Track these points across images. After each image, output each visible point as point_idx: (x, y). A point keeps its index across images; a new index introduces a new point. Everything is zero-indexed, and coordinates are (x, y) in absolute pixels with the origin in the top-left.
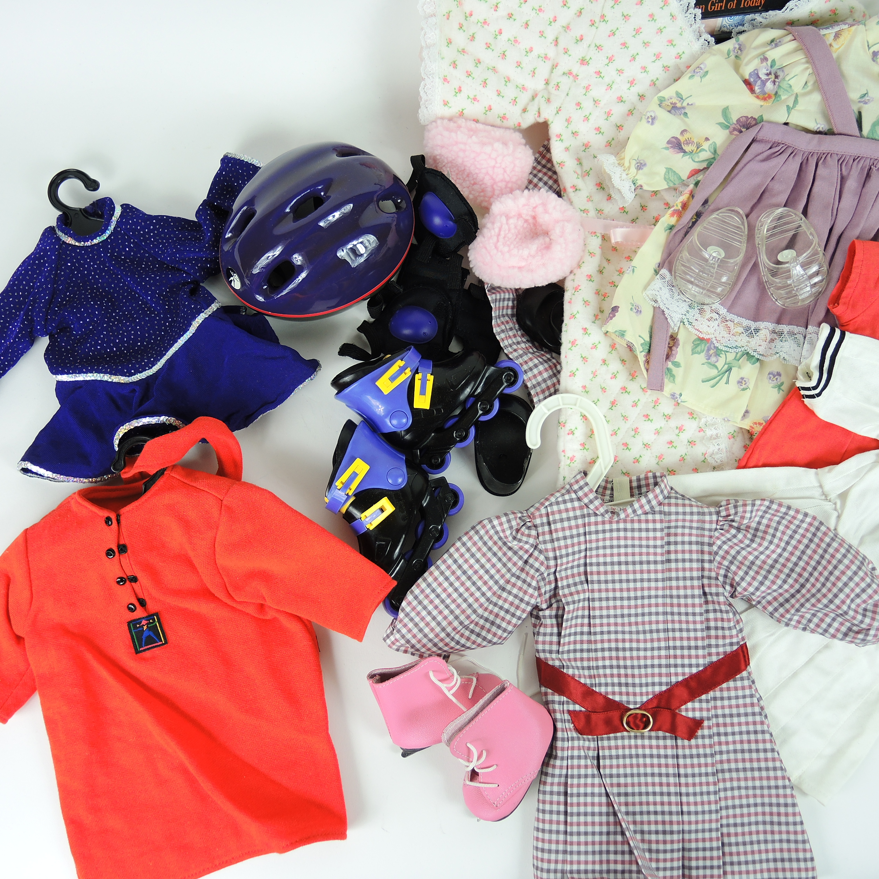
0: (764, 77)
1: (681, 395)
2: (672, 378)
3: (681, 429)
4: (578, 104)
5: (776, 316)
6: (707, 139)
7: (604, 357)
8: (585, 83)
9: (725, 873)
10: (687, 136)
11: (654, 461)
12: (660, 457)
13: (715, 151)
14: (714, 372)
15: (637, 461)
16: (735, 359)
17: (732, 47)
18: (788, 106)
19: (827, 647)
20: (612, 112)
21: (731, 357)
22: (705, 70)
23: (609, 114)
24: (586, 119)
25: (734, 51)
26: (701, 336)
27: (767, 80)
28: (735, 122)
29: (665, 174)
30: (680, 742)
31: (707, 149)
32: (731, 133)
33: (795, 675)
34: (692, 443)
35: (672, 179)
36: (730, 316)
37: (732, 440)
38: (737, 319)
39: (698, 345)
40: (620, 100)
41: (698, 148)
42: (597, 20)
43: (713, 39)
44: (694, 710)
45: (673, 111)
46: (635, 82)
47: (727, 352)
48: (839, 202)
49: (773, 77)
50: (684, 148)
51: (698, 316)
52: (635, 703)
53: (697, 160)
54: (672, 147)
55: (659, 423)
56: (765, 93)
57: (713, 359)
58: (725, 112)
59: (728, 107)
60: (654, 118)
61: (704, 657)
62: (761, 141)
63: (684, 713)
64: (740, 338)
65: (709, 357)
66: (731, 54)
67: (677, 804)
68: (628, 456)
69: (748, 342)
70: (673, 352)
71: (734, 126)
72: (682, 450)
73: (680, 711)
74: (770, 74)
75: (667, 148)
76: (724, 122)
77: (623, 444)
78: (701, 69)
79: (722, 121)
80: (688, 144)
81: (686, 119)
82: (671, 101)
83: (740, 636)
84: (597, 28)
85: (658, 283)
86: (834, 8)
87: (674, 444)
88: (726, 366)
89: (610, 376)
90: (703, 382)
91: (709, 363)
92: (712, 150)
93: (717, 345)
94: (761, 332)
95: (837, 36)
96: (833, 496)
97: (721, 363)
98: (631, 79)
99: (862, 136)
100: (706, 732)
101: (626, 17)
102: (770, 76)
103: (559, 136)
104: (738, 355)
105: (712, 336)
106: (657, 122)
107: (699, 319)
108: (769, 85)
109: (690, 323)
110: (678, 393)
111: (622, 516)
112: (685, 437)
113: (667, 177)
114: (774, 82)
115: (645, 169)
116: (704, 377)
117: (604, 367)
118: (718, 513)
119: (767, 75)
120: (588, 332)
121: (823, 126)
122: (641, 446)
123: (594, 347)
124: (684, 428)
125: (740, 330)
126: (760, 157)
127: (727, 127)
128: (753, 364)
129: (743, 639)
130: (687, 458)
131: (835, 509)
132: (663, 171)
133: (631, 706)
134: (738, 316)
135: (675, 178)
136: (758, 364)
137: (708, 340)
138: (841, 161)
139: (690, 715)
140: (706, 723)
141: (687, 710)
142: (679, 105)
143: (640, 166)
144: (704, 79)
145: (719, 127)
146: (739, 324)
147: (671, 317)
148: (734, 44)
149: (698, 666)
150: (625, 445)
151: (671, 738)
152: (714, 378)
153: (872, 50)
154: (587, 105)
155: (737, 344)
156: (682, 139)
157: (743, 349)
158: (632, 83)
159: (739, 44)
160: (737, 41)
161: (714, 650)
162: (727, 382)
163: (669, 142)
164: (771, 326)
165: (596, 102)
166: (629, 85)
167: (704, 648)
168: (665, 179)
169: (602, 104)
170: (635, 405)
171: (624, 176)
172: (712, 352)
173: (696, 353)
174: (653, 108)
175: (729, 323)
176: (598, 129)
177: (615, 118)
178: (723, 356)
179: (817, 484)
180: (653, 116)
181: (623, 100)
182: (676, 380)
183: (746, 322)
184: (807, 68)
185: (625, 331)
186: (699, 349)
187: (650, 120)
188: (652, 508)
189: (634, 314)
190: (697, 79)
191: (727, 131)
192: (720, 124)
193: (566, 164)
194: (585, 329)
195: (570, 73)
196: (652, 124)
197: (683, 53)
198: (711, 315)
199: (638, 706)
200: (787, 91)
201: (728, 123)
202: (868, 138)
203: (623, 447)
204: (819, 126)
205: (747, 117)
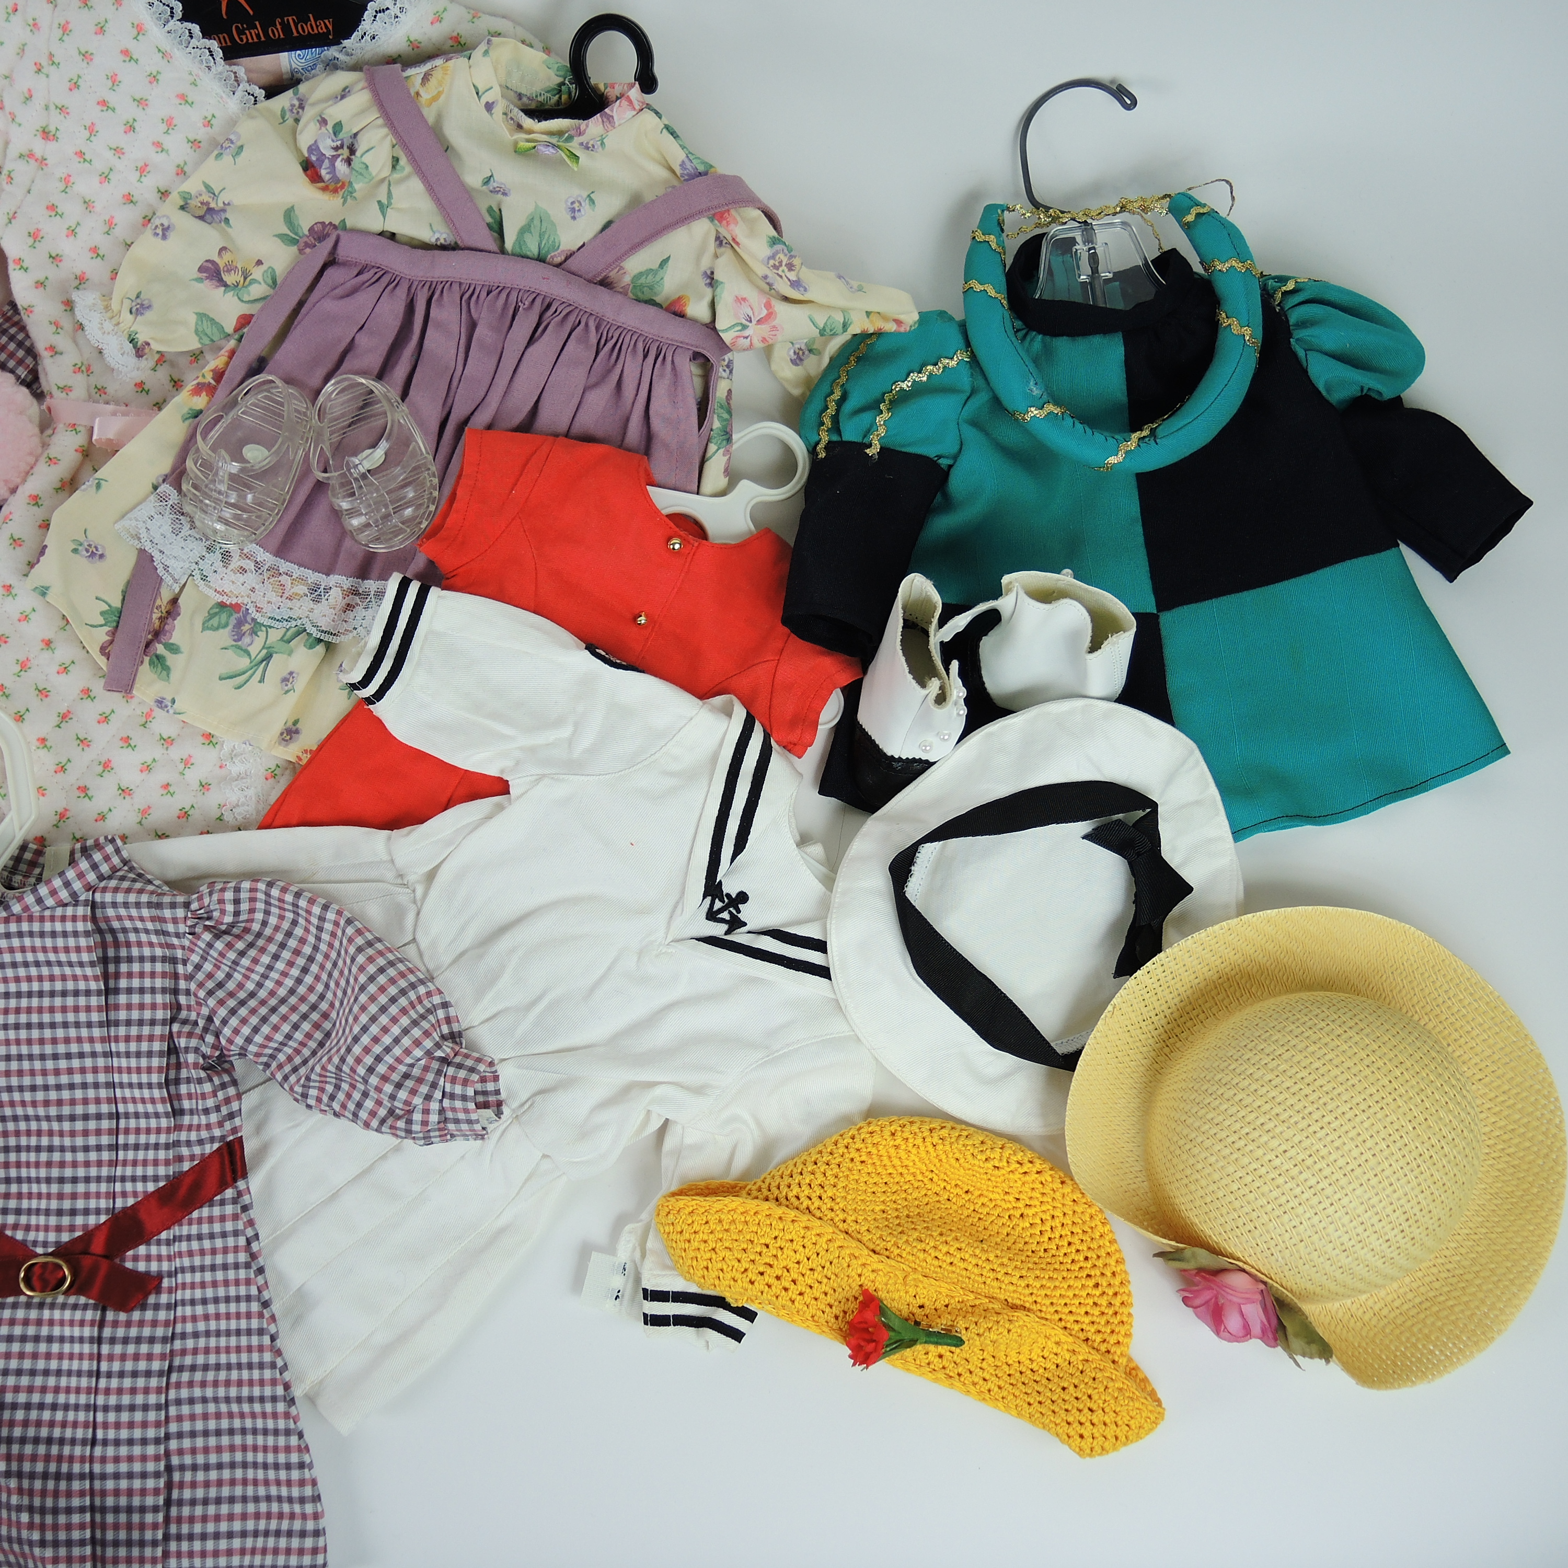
0: (329, 153)
1: (173, 701)
2: (164, 673)
3: (187, 762)
4: (52, 208)
5: (355, 564)
6: (259, 263)
7: (49, 635)
8: (61, 172)
9: (166, 1555)
10: (227, 257)
11: (134, 818)
12: (145, 812)
13: (274, 282)
14: (244, 662)
15: (102, 817)
16: (282, 639)
17: (287, 106)
18: (379, 202)
19: (397, 1149)
20: (115, 221)
21: (275, 636)
22: (239, 144)
23: (110, 224)
24: (72, 232)
25: (291, 111)
26: (224, 599)
27: (335, 157)
28: (307, 233)
29: (197, 324)
30: (110, 1315)
31: (260, 279)
32: (301, 251)
33: (334, 1196)
34: (204, 786)
35: (209, 332)
36: (284, 566)
37: (271, 781)
38: (297, 571)
39: (216, 614)
40: (129, 199)
41: (245, 279)
42: (44, 62)
43: (263, 92)
44: (148, 1258)
45: (208, 217)
46: (148, 169)
47: (271, 627)
48: (465, 365)
49: (345, 152)
50: (225, 278)
51: (219, 565)
52: (45, 1244)
53: (246, 298)
54: (207, 278)
55: (148, 751)
56: (338, 181)
57: (247, 639)
58: (289, 215)
59: (293, 207)
60: (169, 227)
61: (167, 1163)
62: (345, 264)
63: (129, 1265)
64: (298, 604)
65: (239, 636)
66: (288, 115)
67: (86, 1425)
68: (85, 810)
69: (312, 610)
70: (167, 627)
71: (305, 239)
72: (182, 799)
73: (123, 1260)
74: (342, 147)
75: (199, 280)
76: (289, 232)
77: (79, 788)
78: (232, 142)
79: (285, 230)
80: (229, 271)
81: (229, 230)
82: (201, 199)
83: (228, 1126)
84: (47, 76)
85: (151, 506)
86: (455, 34)
87: (171, 789)
88: (265, 651)
89: (57, 668)
90: (221, 679)
91: (239, 648)
92: (270, 282)
93: (257, 616)
94: (331, 592)
95: (426, 78)
96: (412, 878)
97: (256, 647)
98: (140, 164)
99: (503, 251)
100: (164, 1298)
101: (86, 56)
102: (340, 152)
103: (19, 261)
104: (289, 633)
105: (246, 600)
106: (172, 235)
107: (219, 570)
108: (340, 166)
109: (204, 578)
110: (169, 698)
111: (16, 908)
112: (194, 776)
113: (200, 329)
114: (349, 161)
115: (149, 315)
116: (224, 671)
117: (47, 654)
118: (187, 905)
119: (336, 149)
120: (14, 591)
121: (444, 236)
122: (114, 790)
123: (25, 618)
124: (193, 761)
125: (302, 589)
126: (339, 291)
127: (294, 242)
128: (311, 647)
129: (234, 1130)
130: (195, 814)
131: (415, 902)
132: (192, 319)
133: (40, 1250)
134: (300, 565)
135: (215, 330)
136: (320, 649)
137: (236, 607)
138: (468, 295)
139: (142, 1267)
140: (166, 1283)
141: (136, 1258)
142: (212, 205)
143: (140, 308)
144: (239, 159)
145: (279, 241)
146: (302, 579)
147: (166, 568)
148: (291, 99)
149: (156, 1179)
150: (84, 789)
151: (95, 1308)
152: (244, 673)
153: (485, 99)
154: (72, 210)
155: (291, 614)
156: (221, 263)
157: (299, 622)
158: (143, 170)
159: (299, 99)
160: (295, 94)
161: (185, 1151)
162: (262, 680)
163: (201, 269)
164: (346, 582)
165: (88, 204)
166: (138, 173)
167: (167, 1146)
168: (196, 332)
169: (98, 207)
170: (105, 719)
171: (108, 326)
172: (246, 627)
173: (208, 629)
174: (169, 212)
175: (284, 579)
176: (94, 250)
177: (120, 232)
178: (262, 634)
179: (385, 857)
180: (166, 224)
181: (134, 199)
182: (171, 675)
183: (313, 577)
184: (387, 136)
185: (47, 588)
186: (215, 622)
187: (159, 231)
188: (74, 895)
189: (85, 561)
190: (227, 159)
191: (294, 249)
192: (282, 237)
193: (35, 309)
194: (8, 588)
195: (31, 155)
196: (164, 237)
197: (213, 116)
198: (239, 563)
199: (50, 1250)
200: (361, 174)
201: (296, 234)
202: (513, 255)
203: (78, 793)
204: (437, 236)
205: (323, 223)
